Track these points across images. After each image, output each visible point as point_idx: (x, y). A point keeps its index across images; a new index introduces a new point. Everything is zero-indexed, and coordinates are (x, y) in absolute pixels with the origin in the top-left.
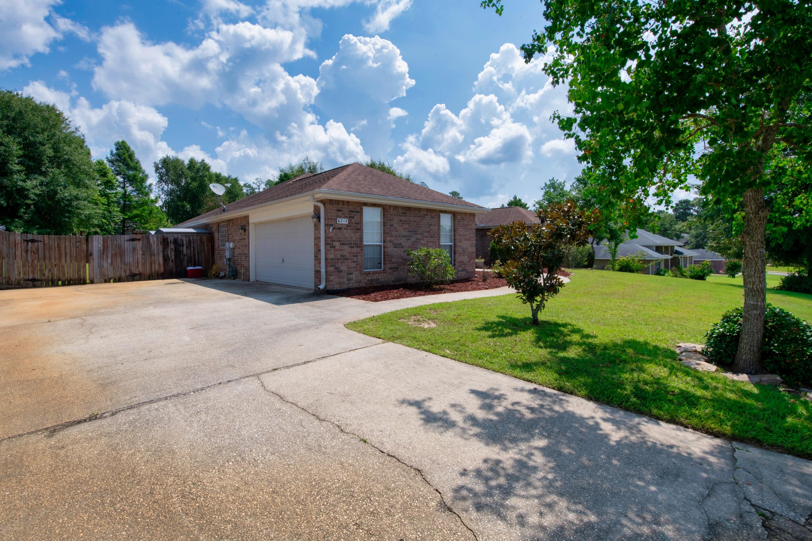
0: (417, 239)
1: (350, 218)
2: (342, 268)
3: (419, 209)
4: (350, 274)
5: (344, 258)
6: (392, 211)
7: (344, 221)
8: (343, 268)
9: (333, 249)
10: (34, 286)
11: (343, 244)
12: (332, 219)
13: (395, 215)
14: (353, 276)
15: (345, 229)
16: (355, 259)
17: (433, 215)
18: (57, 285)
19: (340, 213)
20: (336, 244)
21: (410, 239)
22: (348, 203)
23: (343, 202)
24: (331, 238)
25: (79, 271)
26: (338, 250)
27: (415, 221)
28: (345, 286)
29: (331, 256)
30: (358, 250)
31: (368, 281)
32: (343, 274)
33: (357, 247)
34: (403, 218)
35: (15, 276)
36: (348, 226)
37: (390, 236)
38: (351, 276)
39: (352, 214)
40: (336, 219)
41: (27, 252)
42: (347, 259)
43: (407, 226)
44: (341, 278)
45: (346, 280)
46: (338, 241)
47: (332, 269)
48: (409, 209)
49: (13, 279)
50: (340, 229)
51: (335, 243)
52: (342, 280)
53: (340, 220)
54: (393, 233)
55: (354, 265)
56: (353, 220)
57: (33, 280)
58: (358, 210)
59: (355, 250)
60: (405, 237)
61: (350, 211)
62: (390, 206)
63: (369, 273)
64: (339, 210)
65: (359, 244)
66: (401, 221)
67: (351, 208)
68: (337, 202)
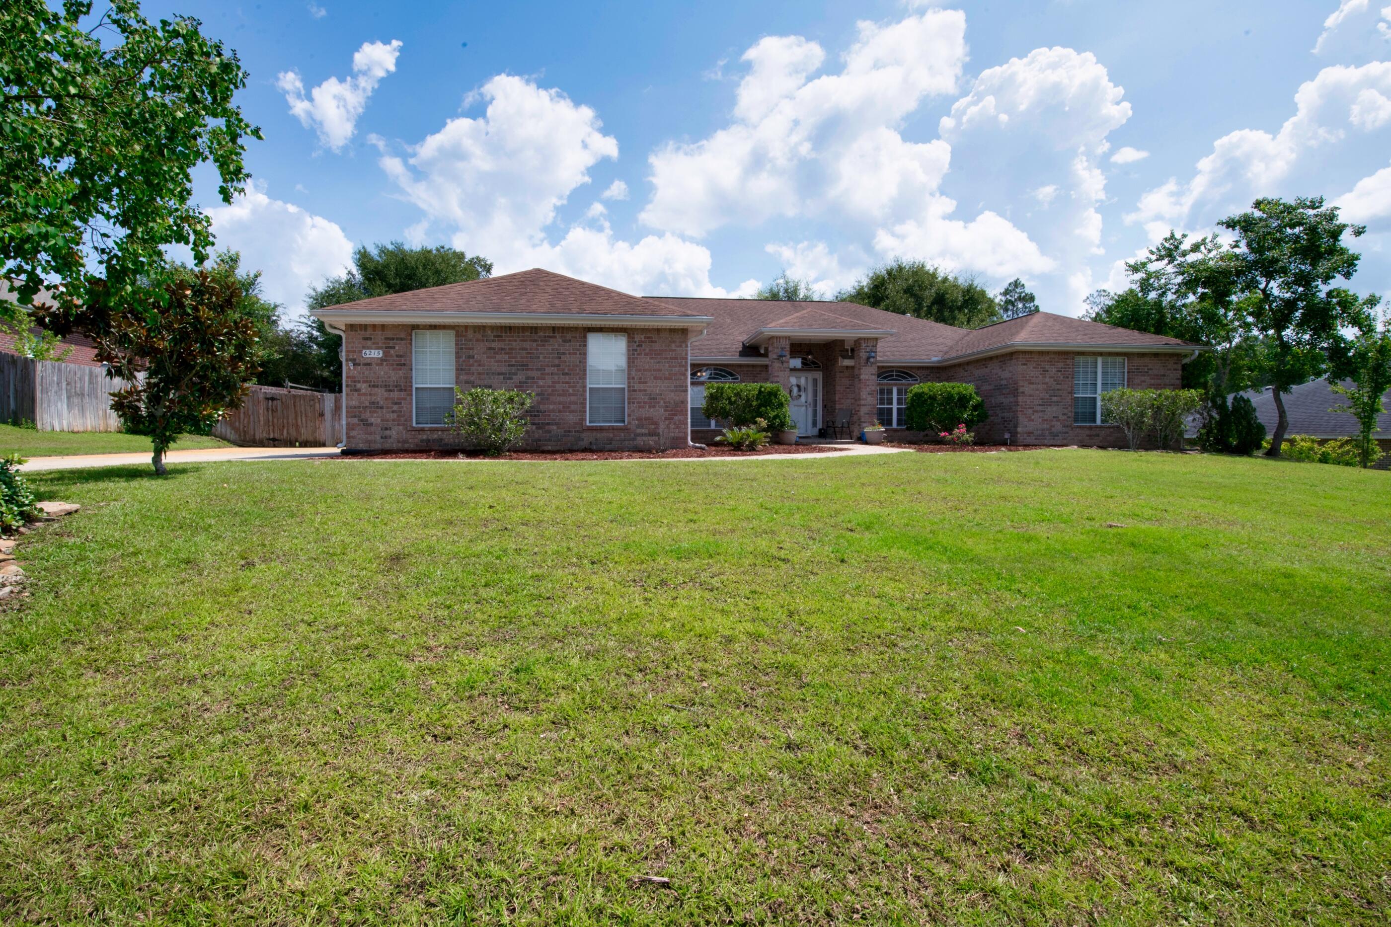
0: (528, 378)
1: (387, 349)
2: (373, 420)
3: (534, 329)
4: (386, 429)
5: (375, 406)
6: (470, 334)
7: (375, 354)
8: (375, 419)
9: (356, 394)
10: (275, 446)
11: (374, 386)
12: (354, 352)
13: (477, 340)
14: (393, 433)
15: (377, 365)
16: (395, 407)
17: (569, 336)
18: (295, 446)
19: (369, 343)
20: (363, 387)
21: (511, 379)
22: (383, 327)
23: (374, 326)
24: (354, 377)
25: (314, 432)
26: (365, 395)
27: (523, 349)
28: (378, 446)
29: (354, 403)
30: (403, 394)
31: (422, 441)
32: (373, 429)
33: (401, 390)
34: (494, 345)
35: (260, 435)
36: (382, 359)
37: (467, 374)
38: (388, 432)
39: (391, 343)
40: (361, 352)
41: (268, 410)
42: (382, 408)
43: (506, 357)
44: (371, 434)
45: (378, 437)
46: (364, 382)
47: (355, 420)
48: (510, 329)
49: (257, 437)
50: (369, 364)
51: (359, 386)
52: (370, 438)
53: (368, 352)
54: (473, 369)
55: (395, 416)
56: (392, 351)
57: (274, 440)
58: (403, 335)
59: (396, 395)
60: (499, 374)
61: (386, 339)
62: (466, 327)
63: (423, 430)
64: (366, 339)
65: (405, 386)
66: (490, 349)
67: (389, 334)
68: (364, 327)
